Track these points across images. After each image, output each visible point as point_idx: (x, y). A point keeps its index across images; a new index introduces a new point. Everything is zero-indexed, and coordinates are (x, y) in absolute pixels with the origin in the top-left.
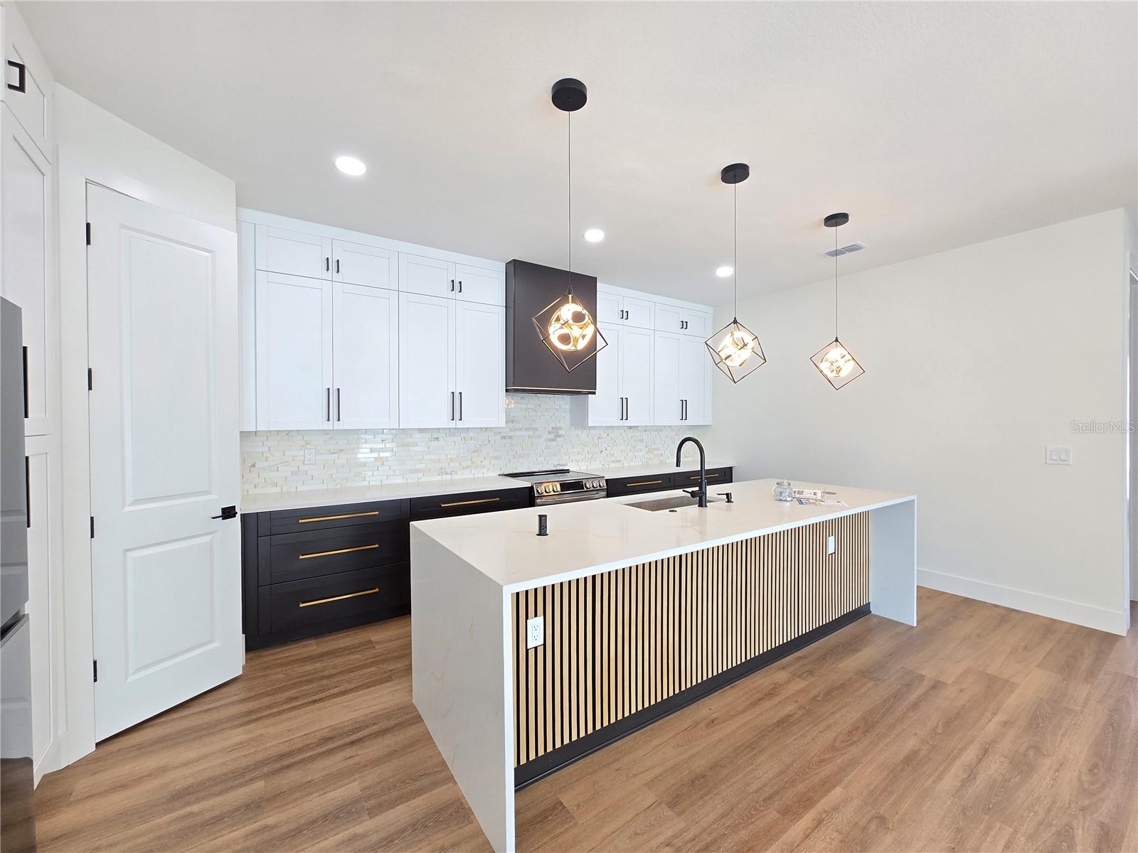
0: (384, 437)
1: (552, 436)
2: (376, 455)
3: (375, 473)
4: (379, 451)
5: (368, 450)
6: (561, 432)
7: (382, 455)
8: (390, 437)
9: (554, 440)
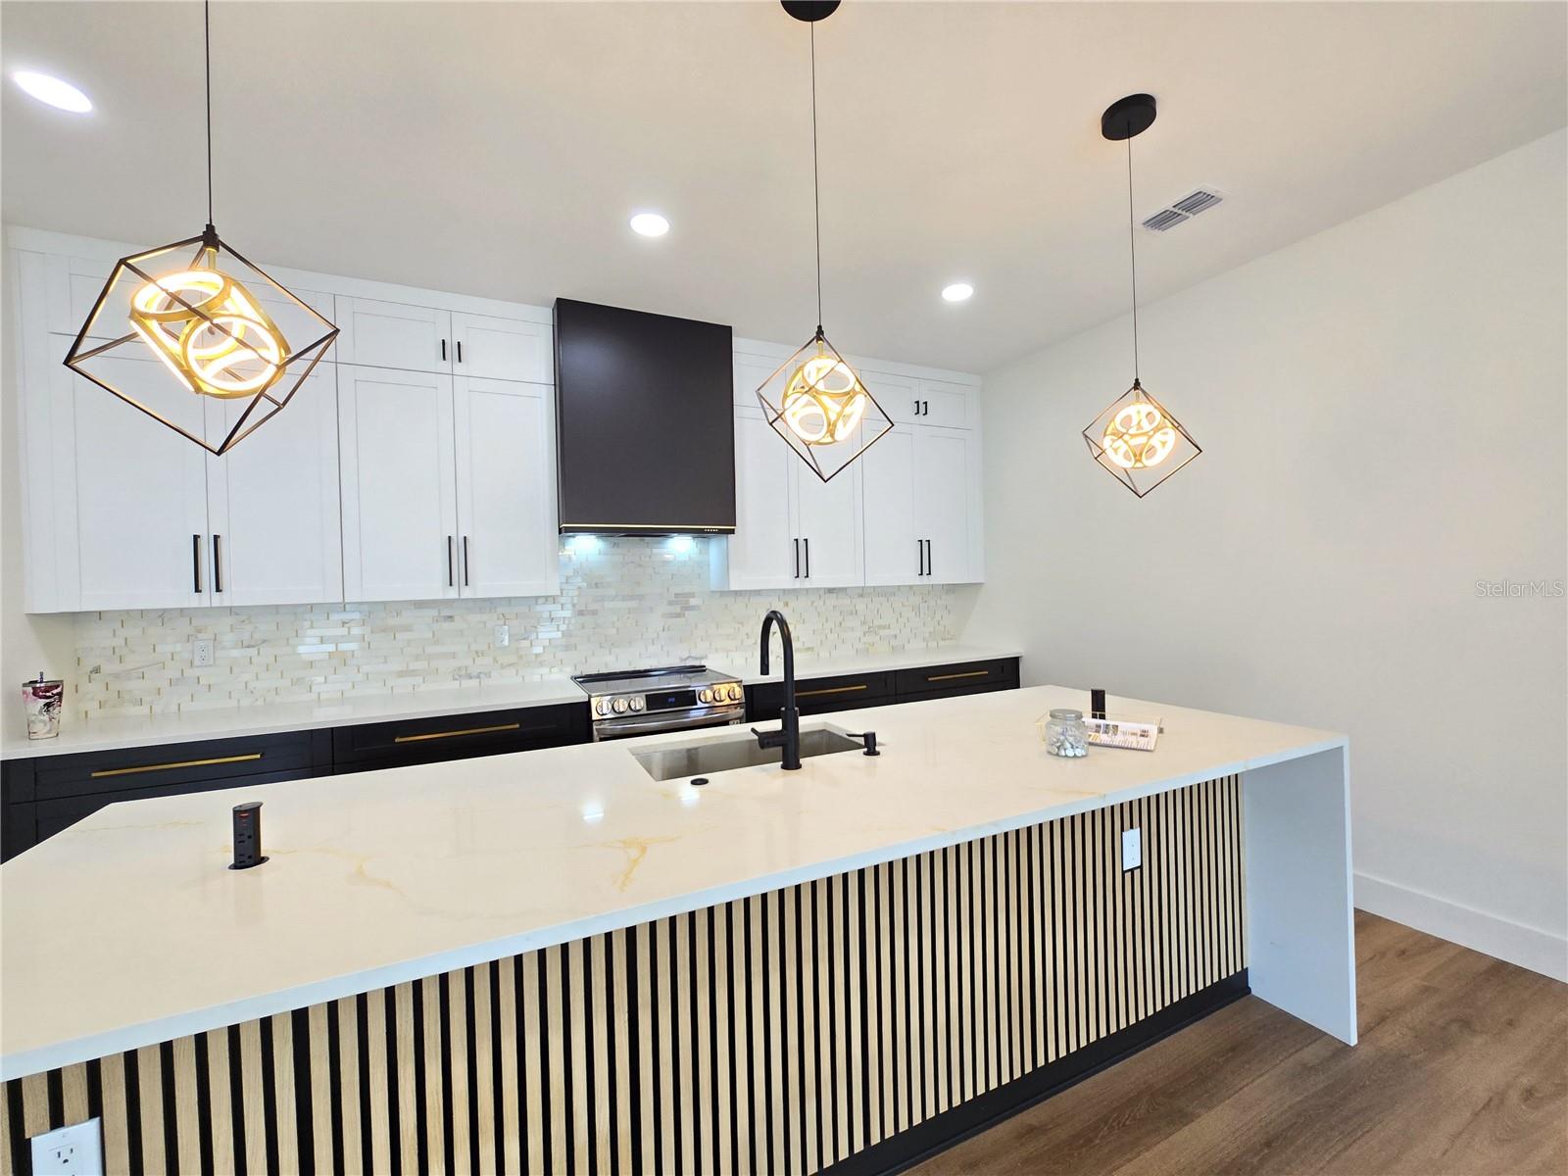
0: (346, 617)
1: (678, 609)
2: (331, 648)
3: (331, 678)
4: (336, 640)
5: (317, 640)
6: (693, 602)
7: (343, 647)
8: (356, 616)
9: (678, 615)
